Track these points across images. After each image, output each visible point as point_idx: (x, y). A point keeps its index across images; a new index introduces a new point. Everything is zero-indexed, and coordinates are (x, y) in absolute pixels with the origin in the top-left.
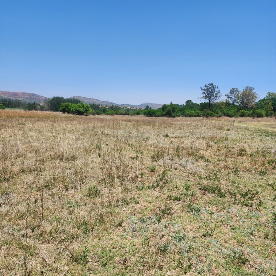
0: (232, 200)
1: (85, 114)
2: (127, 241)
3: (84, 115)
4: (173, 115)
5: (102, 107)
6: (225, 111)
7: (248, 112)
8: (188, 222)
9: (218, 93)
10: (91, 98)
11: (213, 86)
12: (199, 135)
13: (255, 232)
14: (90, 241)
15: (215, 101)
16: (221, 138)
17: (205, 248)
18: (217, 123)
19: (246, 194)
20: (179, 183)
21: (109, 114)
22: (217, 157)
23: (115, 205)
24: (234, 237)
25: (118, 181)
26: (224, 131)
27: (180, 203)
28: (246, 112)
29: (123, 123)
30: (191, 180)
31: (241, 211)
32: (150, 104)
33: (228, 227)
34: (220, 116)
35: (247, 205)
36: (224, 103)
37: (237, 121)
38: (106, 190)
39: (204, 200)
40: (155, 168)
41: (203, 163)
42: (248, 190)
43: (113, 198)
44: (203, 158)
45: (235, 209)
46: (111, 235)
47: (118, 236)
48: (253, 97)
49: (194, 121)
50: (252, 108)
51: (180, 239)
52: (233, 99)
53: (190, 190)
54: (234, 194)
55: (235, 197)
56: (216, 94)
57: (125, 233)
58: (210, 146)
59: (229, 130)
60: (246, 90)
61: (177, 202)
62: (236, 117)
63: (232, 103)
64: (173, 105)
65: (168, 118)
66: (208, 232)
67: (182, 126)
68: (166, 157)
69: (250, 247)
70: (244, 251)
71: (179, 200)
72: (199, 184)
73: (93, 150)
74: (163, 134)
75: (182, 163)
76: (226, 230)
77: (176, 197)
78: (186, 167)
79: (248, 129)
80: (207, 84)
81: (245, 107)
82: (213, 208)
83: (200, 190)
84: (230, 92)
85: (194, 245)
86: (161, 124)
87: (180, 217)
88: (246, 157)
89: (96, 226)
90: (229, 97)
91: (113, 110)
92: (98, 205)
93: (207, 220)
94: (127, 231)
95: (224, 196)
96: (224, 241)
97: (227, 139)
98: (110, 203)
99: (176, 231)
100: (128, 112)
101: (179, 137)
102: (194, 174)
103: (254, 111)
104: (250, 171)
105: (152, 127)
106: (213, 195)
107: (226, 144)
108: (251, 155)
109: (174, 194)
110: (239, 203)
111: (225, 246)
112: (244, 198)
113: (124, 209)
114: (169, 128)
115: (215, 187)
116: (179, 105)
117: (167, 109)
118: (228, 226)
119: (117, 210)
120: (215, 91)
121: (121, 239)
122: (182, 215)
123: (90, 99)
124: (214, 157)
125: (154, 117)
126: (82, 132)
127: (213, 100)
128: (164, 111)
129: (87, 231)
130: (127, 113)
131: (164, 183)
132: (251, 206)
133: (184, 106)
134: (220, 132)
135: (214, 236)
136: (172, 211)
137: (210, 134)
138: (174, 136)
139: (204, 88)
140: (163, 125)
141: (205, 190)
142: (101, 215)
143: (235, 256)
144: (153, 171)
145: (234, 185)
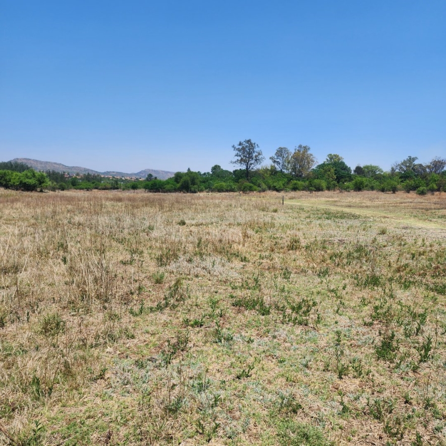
0: (280, 318)
1: (39, 189)
2: (114, 402)
3: (36, 191)
4: (193, 189)
5: (70, 177)
6: (270, 182)
7: (303, 183)
8: (213, 359)
9: (259, 154)
10: (48, 161)
11: (251, 144)
12: (232, 220)
13: (311, 363)
14: (46, 412)
15: (256, 167)
16: (265, 224)
17: (239, 397)
18: (259, 201)
19: (300, 307)
20: (201, 297)
21: (83, 189)
22: (259, 253)
23: (92, 344)
24: (281, 373)
25: (96, 304)
26: (269, 213)
27: (202, 330)
28: (300, 183)
29: (108, 203)
30: (219, 291)
31: (293, 333)
32: (155, 171)
33: (274, 360)
34: (264, 191)
35: (300, 323)
36: (268, 170)
37: (287, 198)
38: (77, 320)
39: (238, 322)
40: (162, 277)
41: (237, 264)
42: (301, 301)
43: (89, 333)
44: (238, 256)
45: (283, 331)
46: (85, 396)
47: (97, 396)
48: (310, 161)
49: (223, 199)
50: (308, 178)
51: (202, 388)
52: (281, 164)
53: (218, 308)
54: (283, 307)
55: (284, 313)
56: (256, 156)
57: (111, 389)
58: (248, 237)
59: (275, 211)
60: (298, 150)
61: (197, 329)
62: (287, 192)
63: (279, 169)
64: (192, 173)
65: (185, 194)
66: (244, 371)
67: (207, 206)
68: (182, 258)
69: (303, 386)
70: (296, 392)
71: (201, 325)
72: (232, 297)
73: (52, 252)
74: (177, 219)
75: (206, 266)
76: (271, 364)
77: (196, 320)
78: (212, 272)
79: (303, 209)
80: (242, 141)
81: (299, 176)
82: (252, 333)
83: (234, 306)
84: (277, 153)
85: (223, 394)
86: (173, 204)
87: (202, 352)
88: (300, 251)
89: (58, 383)
90: (275, 162)
91: (89, 181)
92: (60, 347)
93: (243, 352)
94: (113, 385)
95: (268, 313)
96: (267, 382)
97: (273, 225)
98: (83, 342)
99: (195, 376)
100: (117, 184)
101: (202, 224)
102: (225, 282)
103: (310, 182)
104: (305, 272)
105: (158, 209)
106: (253, 312)
107: (272, 232)
108: (307, 247)
109: (192, 318)
110: (289, 321)
111: (269, 389)
112: (297, 313)
113: (109, 349)
114: (186, 210)
115: (256, 299)
116: (202, 173)
117: (182, 180)
118: (273, 358)
119: (96, 352)
120: (254, 152)
121: (103, 401)
122: (205, 348)
123: (47, 163)
124: (254, 253)
125: (162, 192)
126: (33, 221)
127: (252, 165)
128: (178, 182)
129: (39, 395)
130: (116, 186)
131: (177, 300)
132: (306, 325)
133: (209, 175)
134: (264, 215)
135: (253, 376)
136: (190, 345)
137: (249, 218)
138: (194, 222)
139: (237, 147)
140: (176, 205)
141: (240, 305)
142: (66, 364)
143: (282, 402)
144: (159, 281)
145: (283, 294)
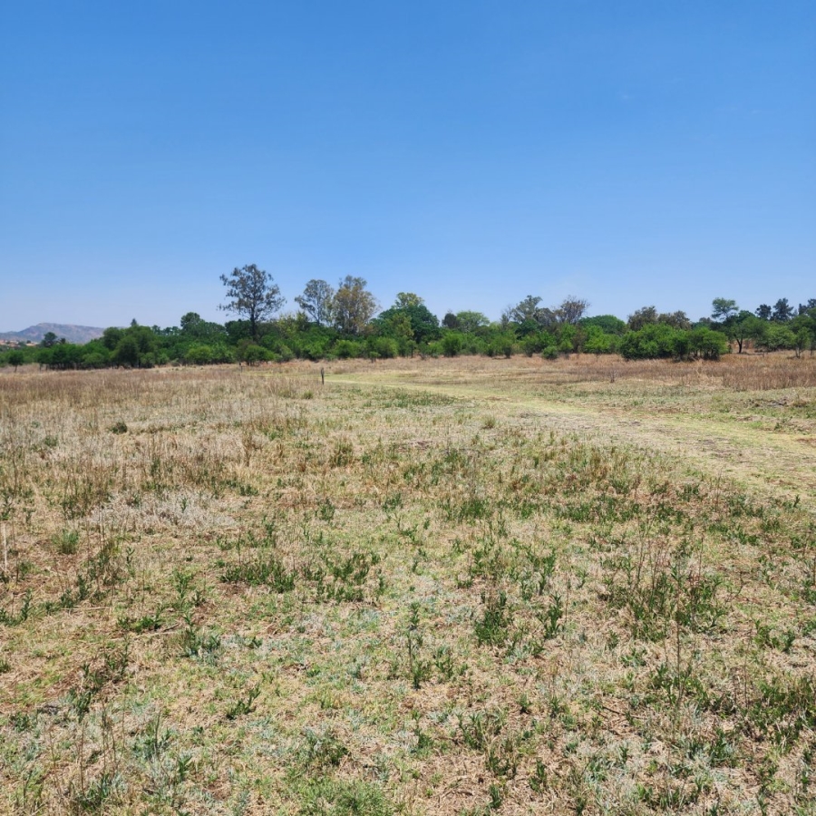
0: (312, 593)
4: (144, 360)
6: (299, 343)
7: (357, 344)
8: (180, 690)
9: (274, 292)
11: (257, 273)
12: (223, 418)
13: (366, 668)
15: (269, 316)
16: (288, 422)
17: (228, 753)
18: (277, 378)
19: (349, 569)
20: (157, 573)
22: (277, 477)
24: (312, 696)
26: (296, 401)
27: (158, 637)
28: (353, 344)
30: (196, 556)
31: (335, 617)
32: (60, 327)
33: (299, 674)
34: (287, 359)
35: (349, 599)
36: (293, 321)
37: (331, 371)
39: (233, 611)
40: (73, 540)
41: (233, 500)
42: (352, 557)
44: (235, 485)
45: (317, 617)
48: (368, 305)
49: (208, 376)
50: (366, 335)
51: (153, 749)
52: (317, 310)
53: (192, 589)
54: (319, 573)
55: (320, 583)
56: (268, 296)
58: (256, 449)
59: (309, 396)
60: (346, 286)
61: (149, 635)
62: (329, 360)
63: (314, 320)
64: (140, 329)
65: (127, 371)
66: (240, 703)
67: (174, 393)
68: (117, 496)
69: (351, 712)
70: (337, 727)
71: (157, 627)
72: (221, 565)
74: (112, 422)
75: (168, 510)
76: (292, 682)
77: (145, 618)
78: (180, 521)
79: (359, 391)
80: (240, 268)
81: (350, 332)
82: (259, 628)
83: (224, 581)
84: (307, 290)
85: (196, 754)
86: (99, 391)
87: (156, 679)
88: (352, 467)
90: (304, 306)
93: (240, 667)
95: (291, 586)
96: (284, 716)
97: (303, 423)
99: (140, 727)
101: (162, 429)
102: (208, 538)
103: (370, 342)
104: (361, 504)
105: (66, 403)
106: (262, 589)
107: (302, 436)
108: (365, 459)
109: (137, 614)
110: (329, 597)
111: (288, 729)
112: (344, 580)
114: (130, 403)
115: (268, 563)
116: (162, 329)
117: (120, 344)
118: (298, 670)
120: (264, 288)
122: (163, 671)
124: (265, 477)
125: (78, 369)
127: (262, 313)
128: (112, 348)
131: (106, 583)
132: (360, 600)
133: (176, 332)
134: (287, 405)
135: (258, 711)
136: (132, 668)
137: (257, 412)
138: (145, 426)
139: (231, 278)
140: (108, 393)
141: (236, 579)
143: (312, 750)
144: (68, 549)
145: (320, 549)
